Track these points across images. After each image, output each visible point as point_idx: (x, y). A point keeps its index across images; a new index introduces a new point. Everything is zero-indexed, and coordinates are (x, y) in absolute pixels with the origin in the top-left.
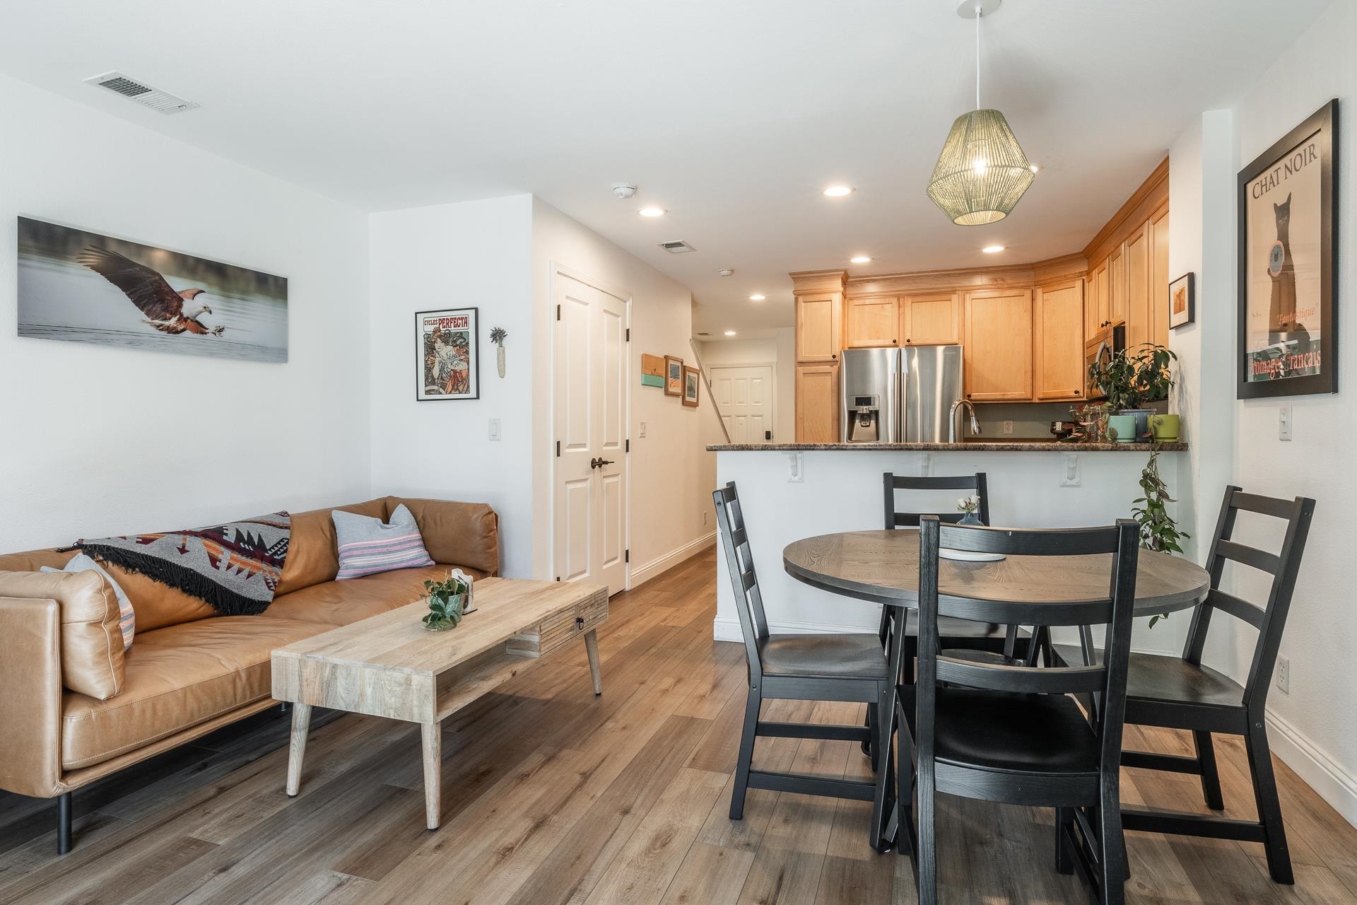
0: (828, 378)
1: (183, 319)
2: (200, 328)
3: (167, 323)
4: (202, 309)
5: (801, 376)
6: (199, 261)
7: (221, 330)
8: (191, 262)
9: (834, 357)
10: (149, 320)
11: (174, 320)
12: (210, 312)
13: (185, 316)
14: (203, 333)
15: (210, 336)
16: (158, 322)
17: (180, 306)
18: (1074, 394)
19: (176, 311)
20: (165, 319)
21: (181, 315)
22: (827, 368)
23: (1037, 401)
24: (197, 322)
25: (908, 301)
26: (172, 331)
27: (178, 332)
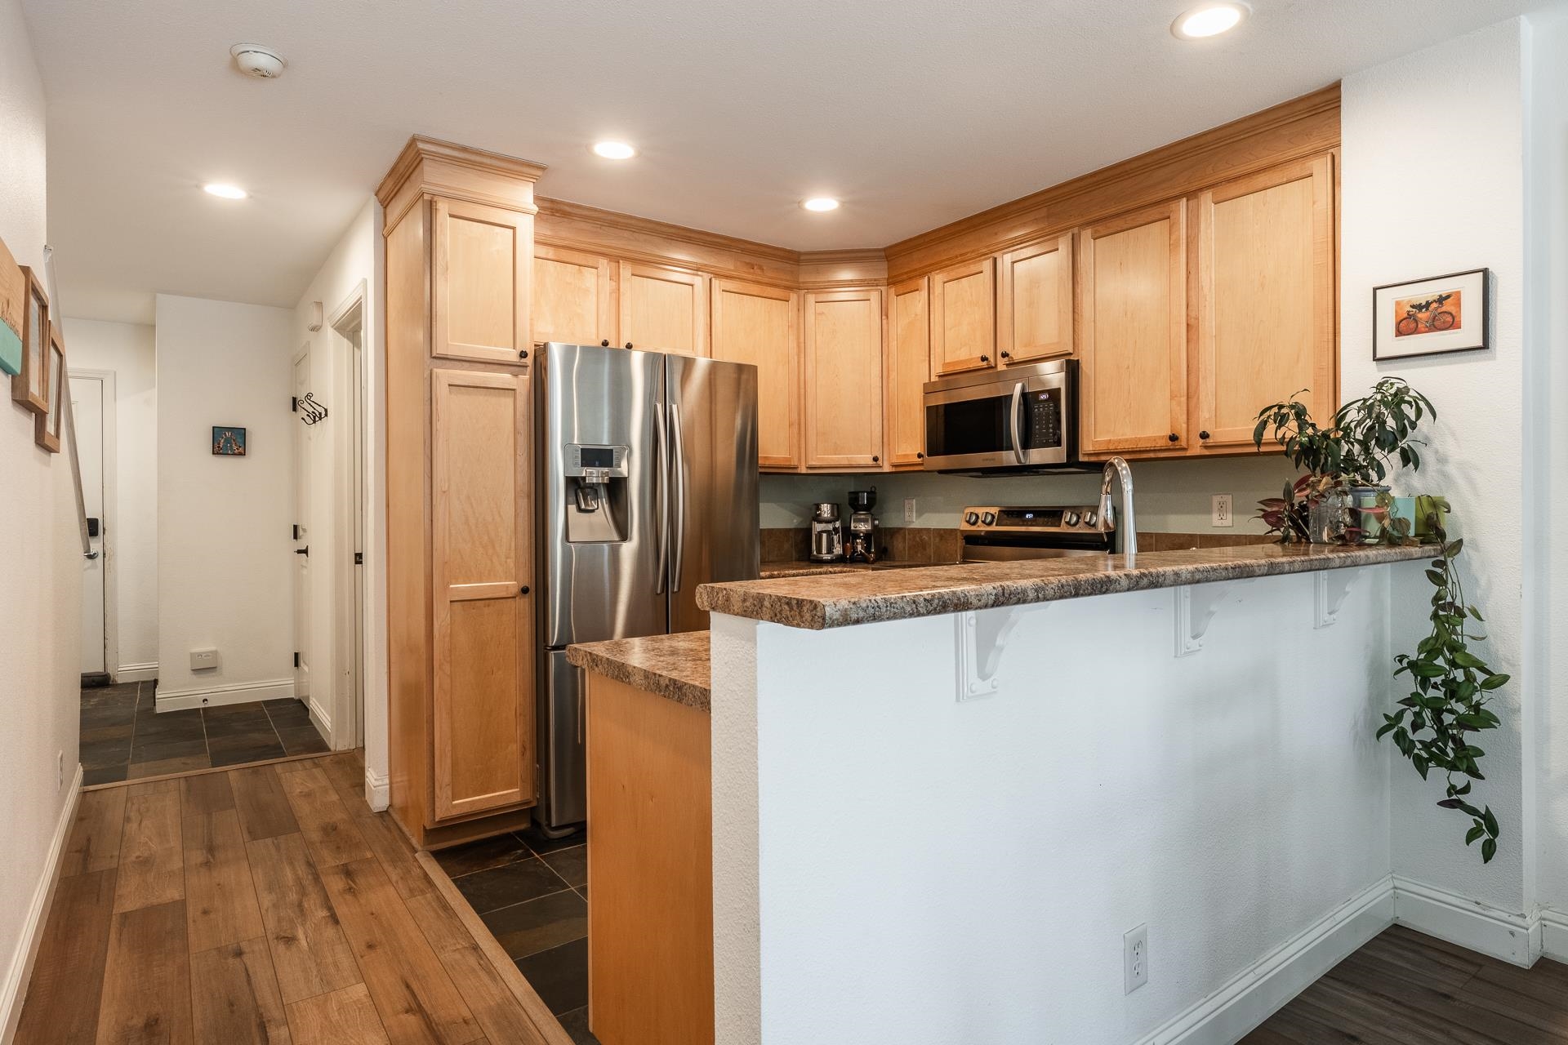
0: (507, 402)
5: (441, 390)
9: (523, 355)
18: (871, 462)
22: (503, 378)
23: (804, 470)
25: (626, 270)
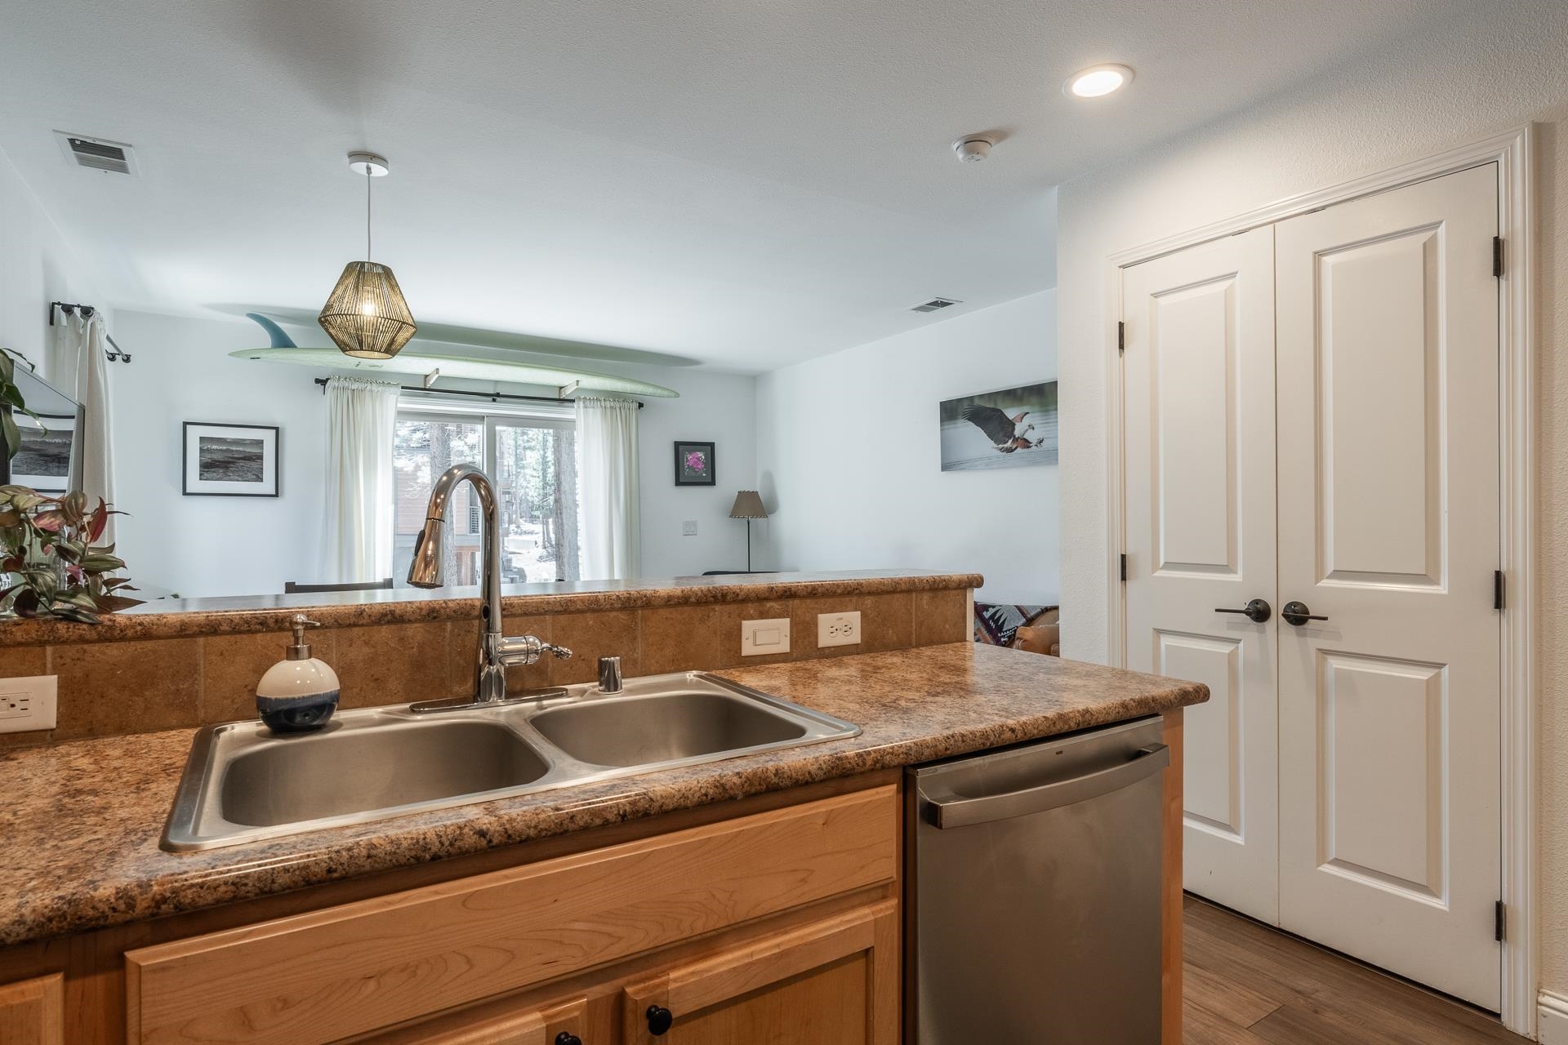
1: (1016, 440)
2: (1026, 444)
3: (1006, 445)
4: (1027, 427)
6: (1025, 389)
7: (1041, 442)
8: (1019, 392)
10: (996, 446)
11: (1010, 441)
12: (1033, 429)
13: (1017, 436)
14: (1029, 447)
15: (1034, 448)
16: (1001, 446)
17: (1014, 429)
19: (1010, 434)
20: (1006, 443)
21: (1014, 436)
24: (1025, 439)
26: (1010, 450)
27: (1012, 451)
